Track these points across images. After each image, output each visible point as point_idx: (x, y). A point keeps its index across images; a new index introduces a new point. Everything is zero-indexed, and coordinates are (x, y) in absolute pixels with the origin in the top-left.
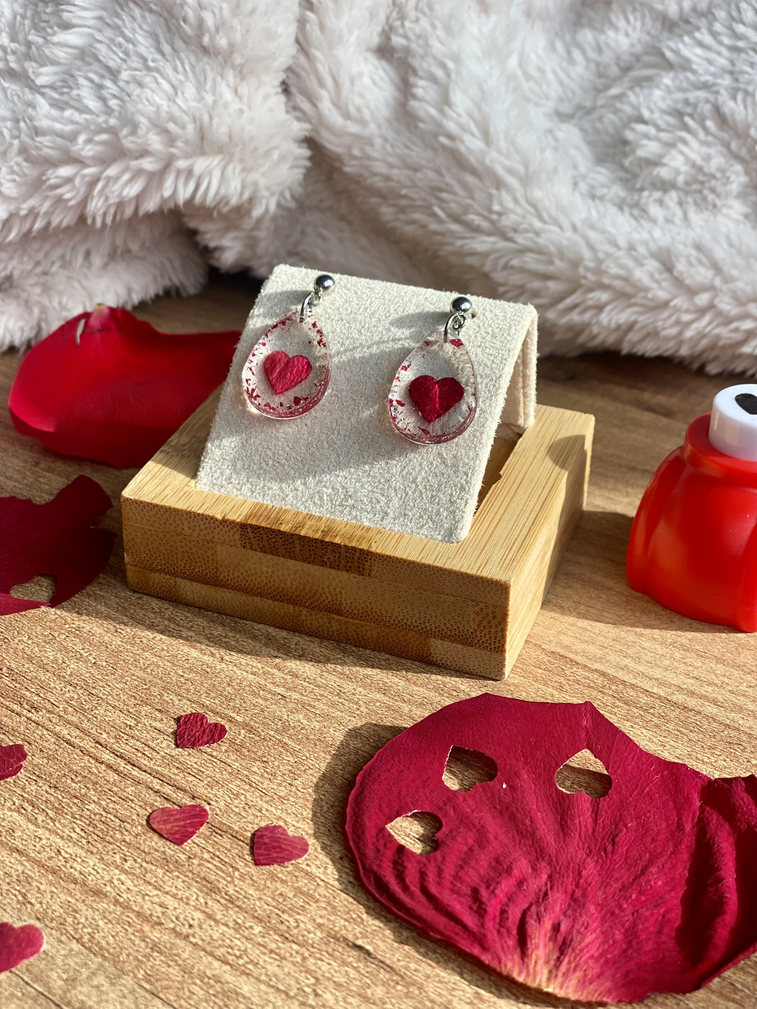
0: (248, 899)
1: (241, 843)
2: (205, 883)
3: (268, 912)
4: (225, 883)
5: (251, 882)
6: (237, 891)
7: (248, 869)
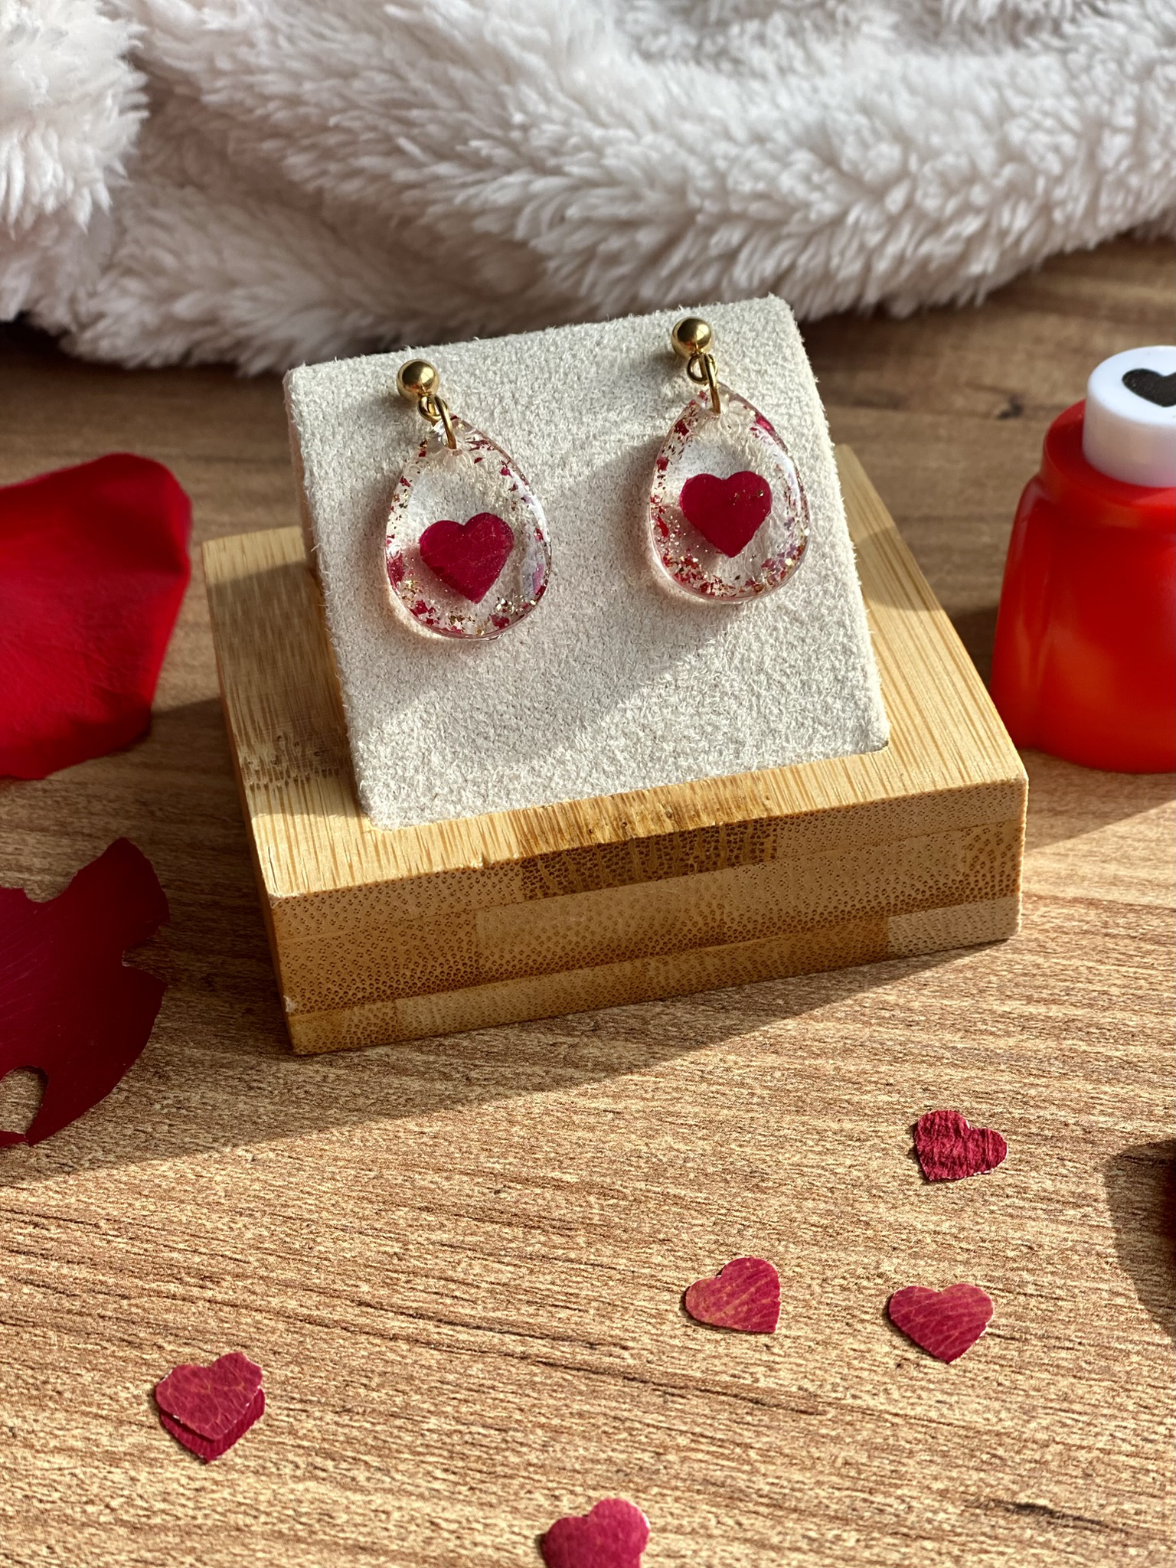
0: (800, 1490)
1: (723, 1398)
2: (713, 1489)
3: (848, 1501)
4: (744, 1476)
5: (786, 1460)
6: (773, 1484)
7: (765, 1439)
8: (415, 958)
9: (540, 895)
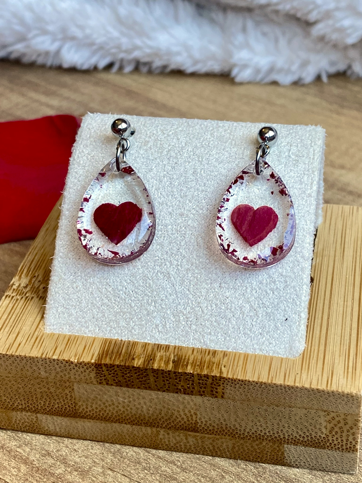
8: (45, 397)
9: (104, 383)
